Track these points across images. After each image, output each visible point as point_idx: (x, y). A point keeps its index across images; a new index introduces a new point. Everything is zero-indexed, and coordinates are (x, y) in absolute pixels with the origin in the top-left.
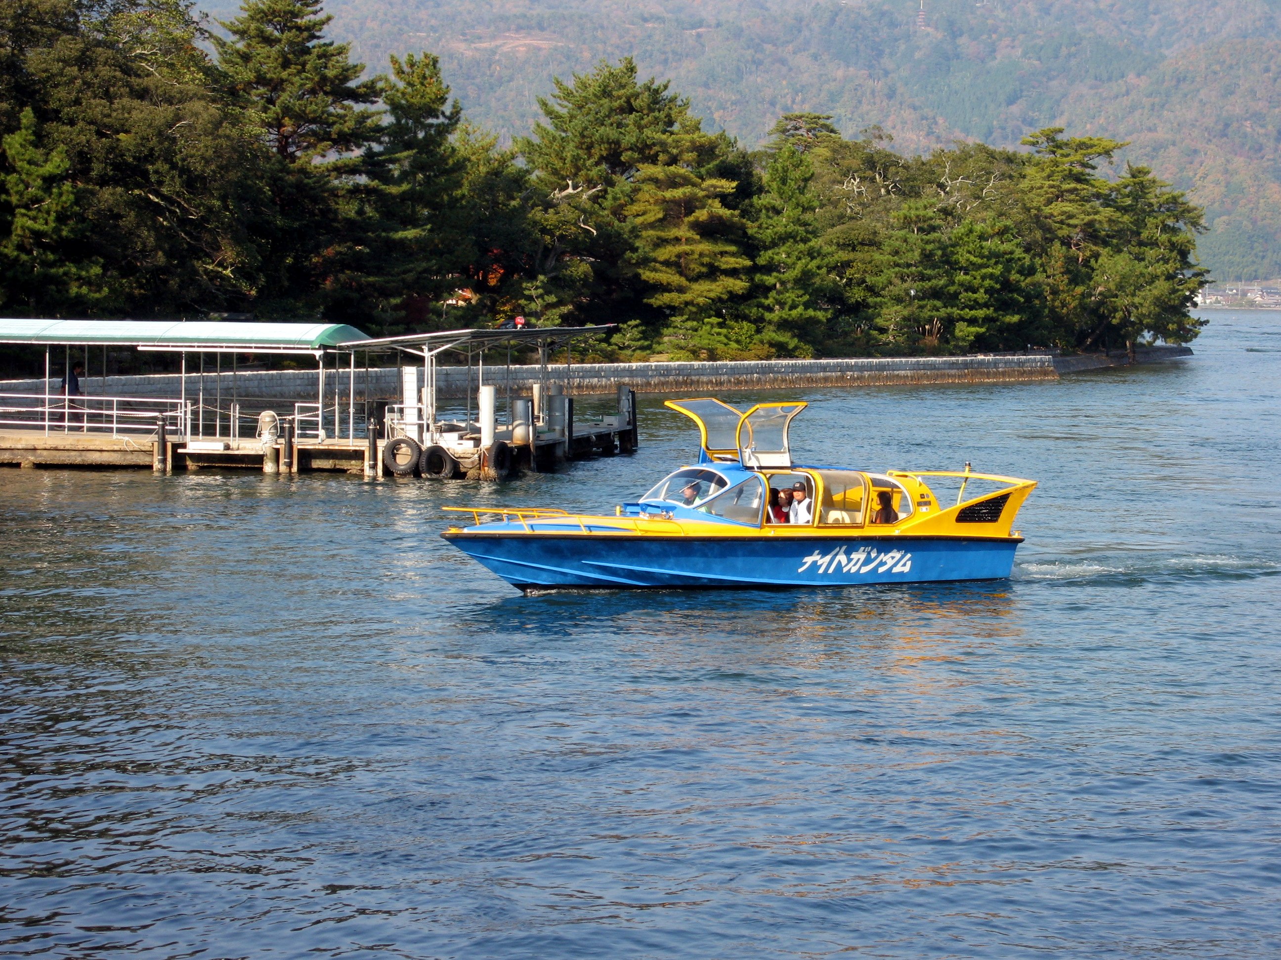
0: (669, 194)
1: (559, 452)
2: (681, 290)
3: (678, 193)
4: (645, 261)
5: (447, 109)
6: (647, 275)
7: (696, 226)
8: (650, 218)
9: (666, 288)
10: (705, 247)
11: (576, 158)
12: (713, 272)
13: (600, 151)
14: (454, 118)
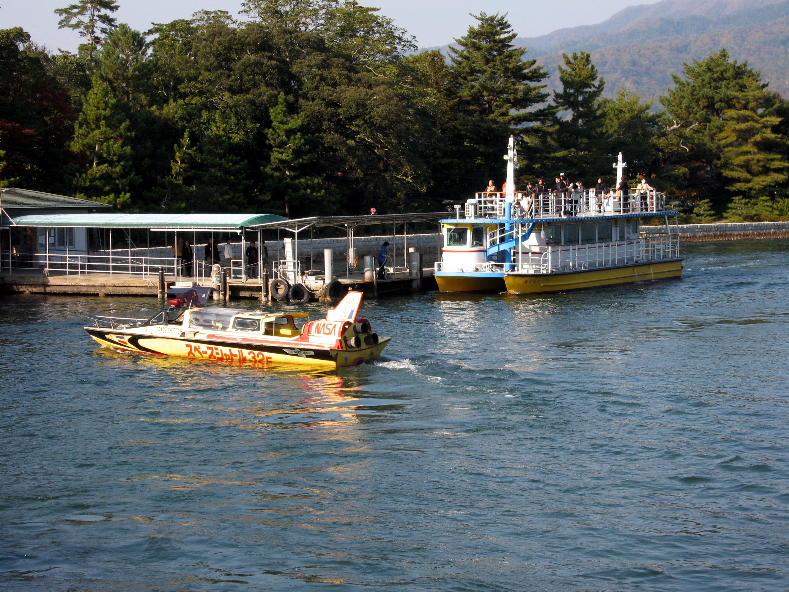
0: (738, 127)
1: (415, 285)
2: (747, 181)
3: (743, 126)
4: (726, 165)
5: (596, 83)
6: (727, 173)
7: (756, 144)
8: (729, 140)
9: (738, 180)
10: (760, 156)
11: (688, 108)
12: (766, 171)
13: (703, 103)
14: (600, 88)
